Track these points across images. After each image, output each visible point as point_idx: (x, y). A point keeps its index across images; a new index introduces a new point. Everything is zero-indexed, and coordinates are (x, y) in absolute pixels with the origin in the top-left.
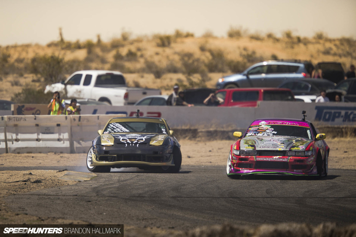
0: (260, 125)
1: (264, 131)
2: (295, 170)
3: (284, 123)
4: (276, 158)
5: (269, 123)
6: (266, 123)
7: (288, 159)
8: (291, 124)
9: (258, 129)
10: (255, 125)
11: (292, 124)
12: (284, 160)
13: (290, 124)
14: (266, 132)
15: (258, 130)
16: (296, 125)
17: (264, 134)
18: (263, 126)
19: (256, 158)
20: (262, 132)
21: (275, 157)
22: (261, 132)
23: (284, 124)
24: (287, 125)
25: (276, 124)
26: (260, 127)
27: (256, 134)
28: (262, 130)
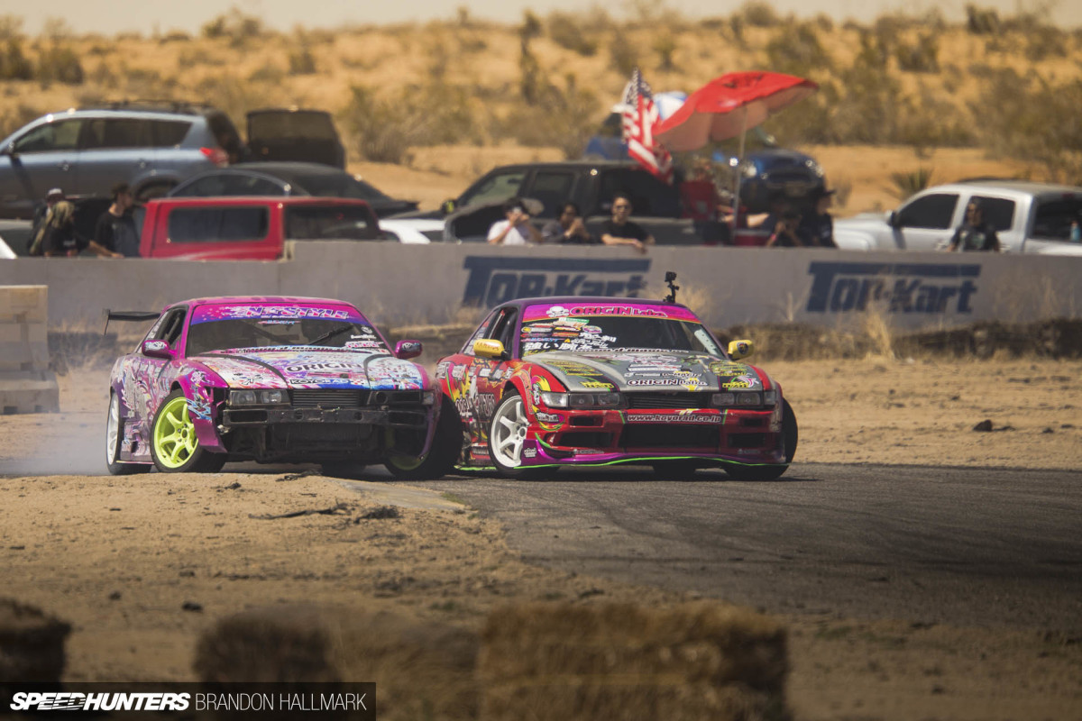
0: (552, 316)
1: (575, 335)
2: (740, 450)
3: (623, 310)
4: (685, 414)
5: (578, 311)
6: (567, 310)
7: (722, 416)
8: (643, 313)
9: (553, 329)
10: (536, 317)
11: (648, 313)
12: (710, 421)
13: (640, 312)
14: (583, 337)
15: (555, 334)
16: (660, 314)
17: (580, 345)
18: (562, 320)
19: (625, 415)
20: (571, 339)
21: (682, 412)
22: (566, 338)
23: (623, 315)
24: (632, 314)
25: (601, 314)
26: (555, 323)
27: (556, 345)
28: (564, 331)
